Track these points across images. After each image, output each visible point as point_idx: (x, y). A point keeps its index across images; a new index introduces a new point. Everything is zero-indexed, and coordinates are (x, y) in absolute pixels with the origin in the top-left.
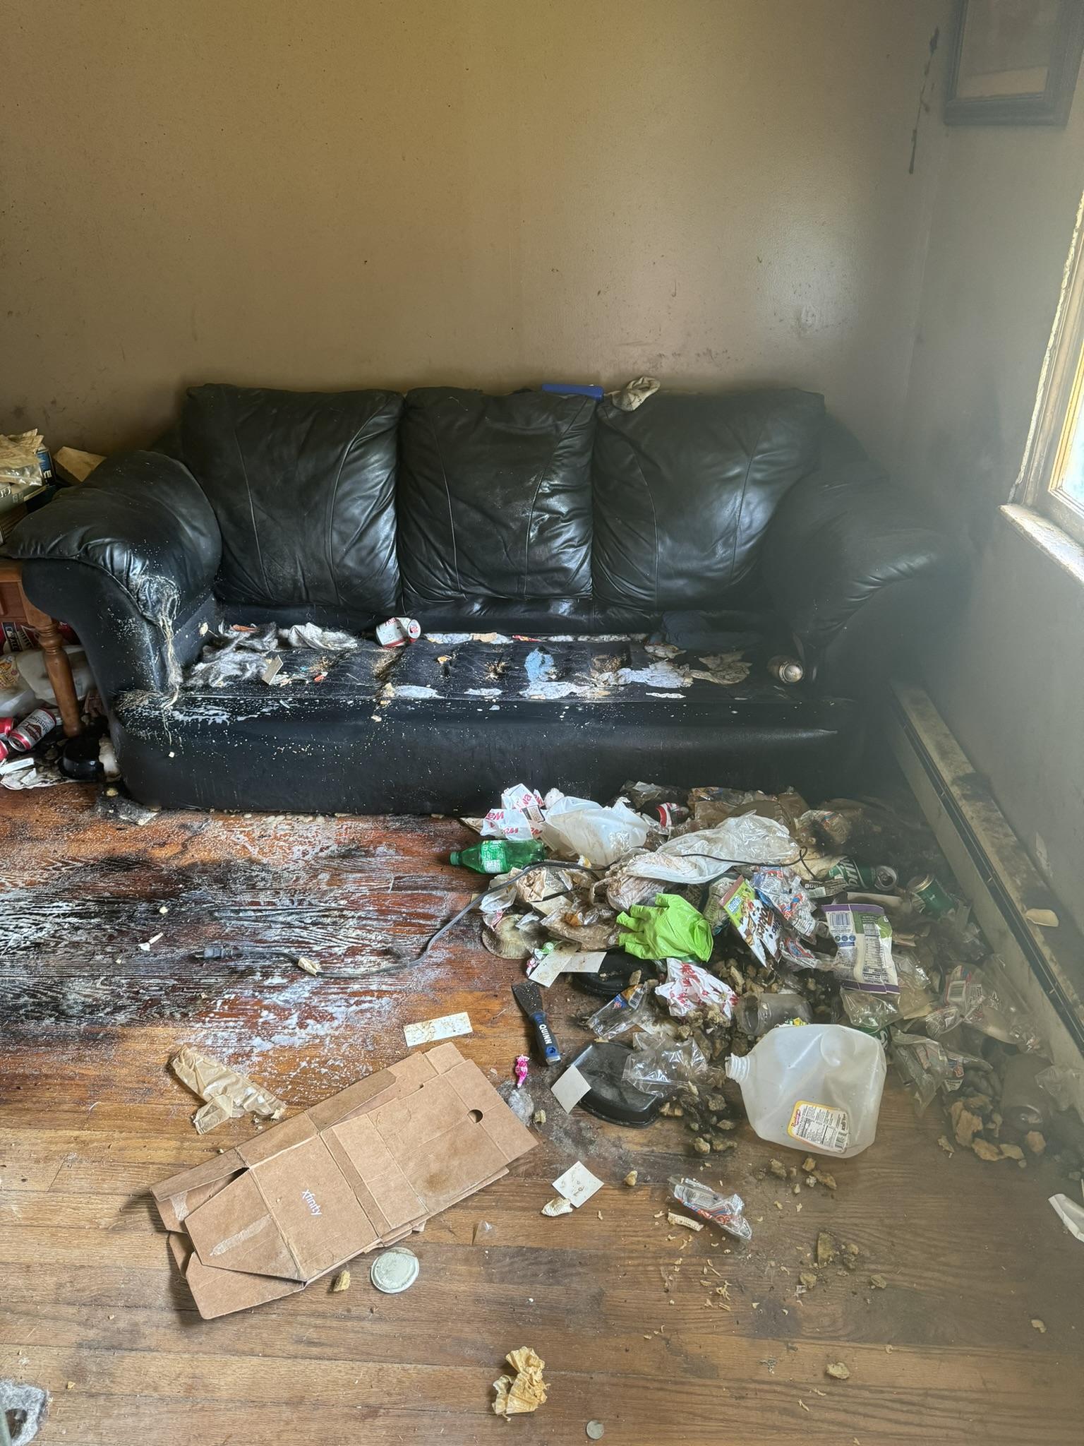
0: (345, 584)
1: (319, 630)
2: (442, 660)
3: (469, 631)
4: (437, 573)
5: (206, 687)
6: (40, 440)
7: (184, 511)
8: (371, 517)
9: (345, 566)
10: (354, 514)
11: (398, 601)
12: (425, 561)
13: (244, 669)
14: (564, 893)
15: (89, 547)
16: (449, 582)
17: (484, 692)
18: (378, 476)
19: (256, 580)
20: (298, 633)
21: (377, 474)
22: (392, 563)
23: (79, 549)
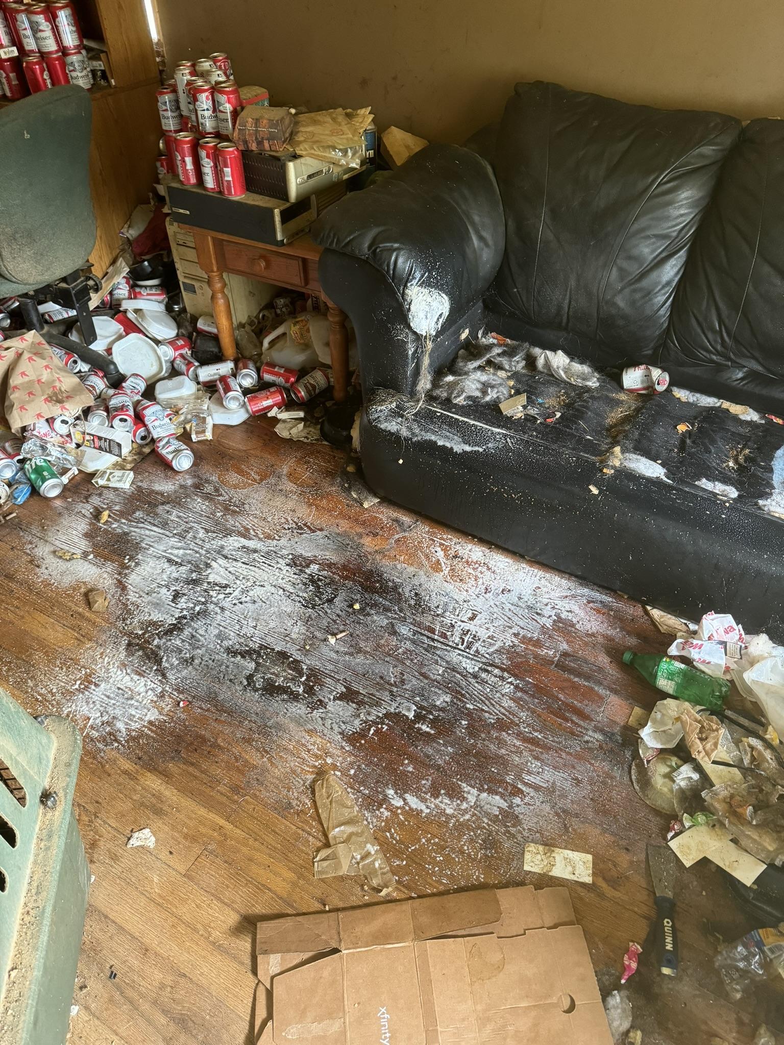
0: (607, 322)
1: (567, 360)
2: (682, 428)
3: (719, 397)
4: (710, 336)
5: (448, 400)
6: (370, 120)
7: (476, 219)
8: (659, 258)
9: (614, 304)
10: (642, 251)
11: (656, 349)
12: (701, 319)
13: (485, 393)
14: (739, 765)
15: (378, 250)
16: (719, 347)
17: (718, 488)
18: (682, 215)
19: (524, 299)
20: (546, 358)
21: (682, 212)
22: (664, 312)
23: (369, 250)
